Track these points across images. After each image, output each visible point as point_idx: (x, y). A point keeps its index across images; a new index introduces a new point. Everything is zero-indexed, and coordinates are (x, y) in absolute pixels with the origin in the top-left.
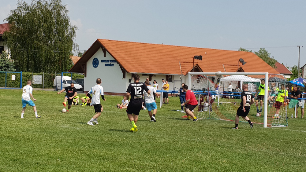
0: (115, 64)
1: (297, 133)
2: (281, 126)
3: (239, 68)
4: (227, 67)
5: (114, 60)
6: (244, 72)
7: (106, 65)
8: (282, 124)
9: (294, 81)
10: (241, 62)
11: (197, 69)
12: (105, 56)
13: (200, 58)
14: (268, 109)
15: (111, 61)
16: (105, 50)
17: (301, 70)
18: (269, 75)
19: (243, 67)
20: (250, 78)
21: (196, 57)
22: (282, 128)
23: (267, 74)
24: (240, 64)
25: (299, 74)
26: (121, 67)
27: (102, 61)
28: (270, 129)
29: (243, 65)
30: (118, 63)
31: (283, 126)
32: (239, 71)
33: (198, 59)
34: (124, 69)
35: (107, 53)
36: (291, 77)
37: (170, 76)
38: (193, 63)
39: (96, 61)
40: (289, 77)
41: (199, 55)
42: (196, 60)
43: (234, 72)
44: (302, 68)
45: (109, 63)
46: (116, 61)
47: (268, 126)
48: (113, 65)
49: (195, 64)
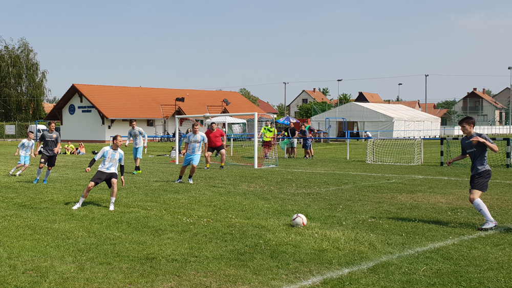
0: (93, 110)
1: (288, 172)
2: (272, 166)
3: (223, 108)
4: (211, 108)
5: (92, 105)
6: (229, 113)
7: (83, 111)
8: (273, 164)
9: (282, 120)
10: (225, 102)
11: (179, 112)
12: (81, 102)
13: (182, 100)
14: (258, 151)
15: (89, 107)
16: (81, 96)
17: (288, 108)
18: (258, 115)
19: (227, 107)
20: (237, 119)
21: (178, 100)
22: (273, 168)
23: (256, 114)
24: (224, 104)
25: (286, 112)
26: (100, 112)
27: (79, 107)
28: (261, 169)
29: (227, 105)
30: (97, 109)
31: (274, 166)
32: (224, 112)
33: (180, 101)
34: (103, 115)
35: (84, 98)
36: (278, 116)
37: (151, 120)
38: (175, 105)
39: (72, 107)
40: (275, 116)
41: (181, 97)
42: (178, 103)
43: (218, 113)
44: (289, 106)
45: (86, 109)
46: (94, 107)
47: (258, 167)
48: (90, 111)
49: (177, 107)
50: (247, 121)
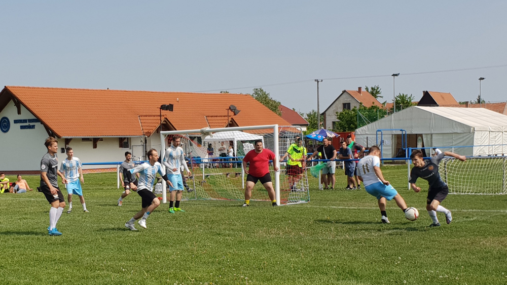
0: (37, 125)
1: (324, 209)
2: (301, 202)
3: (230, 120)
4: (212, 119)
5: (35, 118)
6: (238, 126)
7: (22, 127)
8: (302, 199)
9: (314, 135)
10: (232, 110)
11: (166, 126)
12: (19, 113)
13: (170, 108)
14: (280, 180)
15: (30, 121)
16: (18, 104)
17: (322, 117)
18: (279, 128)
19: (235, 118)
20: (249, 134)
21: (163, 107)
22: (302, 204)
23: (277, 126)
24: (231, 113)
25: (320, 123)
26: (47, 128)
27: (16, 122)
28: (285, 207)
29: (235, 115)
30: (42, 123)
31: (304, 202)
32: (230, 125)
33: (167, 110)
34: (53, 132)
35: (22, 108)
36: (308, 129)
37: (125, 138)
38: (160, 116)
39: (5, 122)
40: (304, 129)
41: (167, 104)
42: (164, 112)
43: (223, 126)
44: (324, 114)
45: (27, 124)
46: (38, 120)
47: (281, 203)
48: (33, 127)
49: (163, 119)
50: (264, 137)
